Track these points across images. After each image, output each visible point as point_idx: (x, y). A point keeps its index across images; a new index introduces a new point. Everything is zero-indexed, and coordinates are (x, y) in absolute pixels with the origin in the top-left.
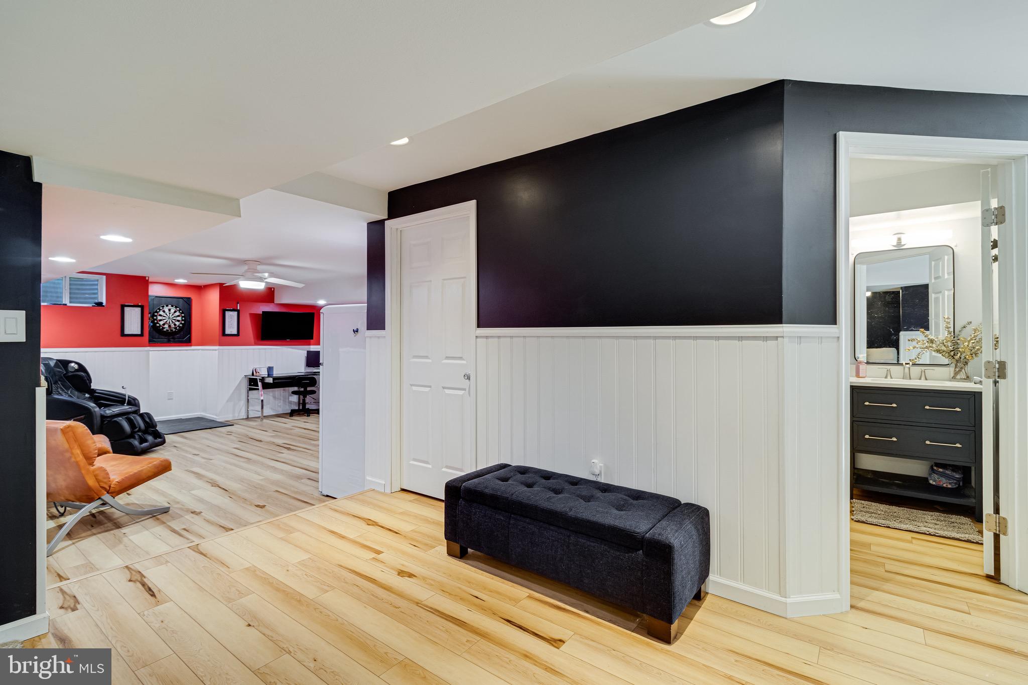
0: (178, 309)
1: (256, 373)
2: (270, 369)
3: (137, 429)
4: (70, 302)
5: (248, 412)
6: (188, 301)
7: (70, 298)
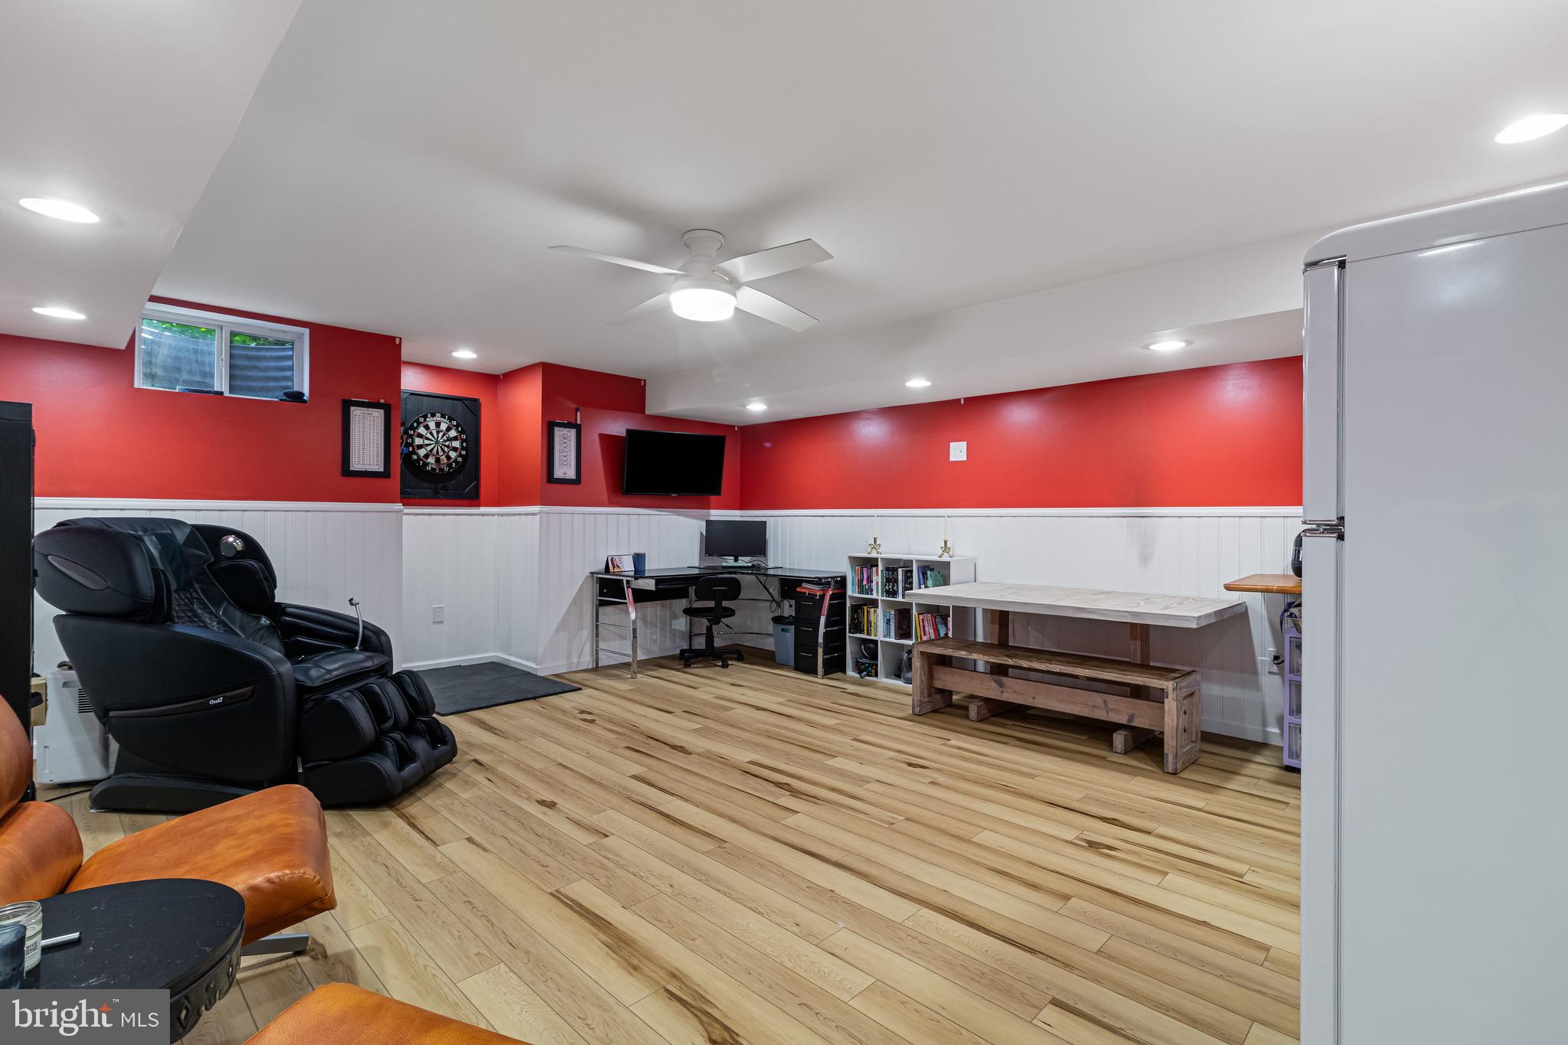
0: (455, 423)
1: (614, 567)
2: (639, 559)
3: (391, 722)
4: (232, 389)
5: (597, 654)
6: (472, 407)
7: (232, 377)
